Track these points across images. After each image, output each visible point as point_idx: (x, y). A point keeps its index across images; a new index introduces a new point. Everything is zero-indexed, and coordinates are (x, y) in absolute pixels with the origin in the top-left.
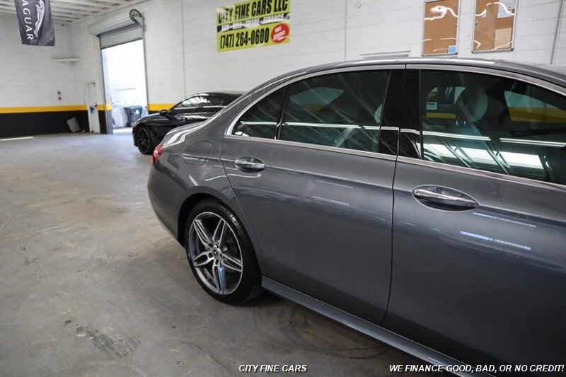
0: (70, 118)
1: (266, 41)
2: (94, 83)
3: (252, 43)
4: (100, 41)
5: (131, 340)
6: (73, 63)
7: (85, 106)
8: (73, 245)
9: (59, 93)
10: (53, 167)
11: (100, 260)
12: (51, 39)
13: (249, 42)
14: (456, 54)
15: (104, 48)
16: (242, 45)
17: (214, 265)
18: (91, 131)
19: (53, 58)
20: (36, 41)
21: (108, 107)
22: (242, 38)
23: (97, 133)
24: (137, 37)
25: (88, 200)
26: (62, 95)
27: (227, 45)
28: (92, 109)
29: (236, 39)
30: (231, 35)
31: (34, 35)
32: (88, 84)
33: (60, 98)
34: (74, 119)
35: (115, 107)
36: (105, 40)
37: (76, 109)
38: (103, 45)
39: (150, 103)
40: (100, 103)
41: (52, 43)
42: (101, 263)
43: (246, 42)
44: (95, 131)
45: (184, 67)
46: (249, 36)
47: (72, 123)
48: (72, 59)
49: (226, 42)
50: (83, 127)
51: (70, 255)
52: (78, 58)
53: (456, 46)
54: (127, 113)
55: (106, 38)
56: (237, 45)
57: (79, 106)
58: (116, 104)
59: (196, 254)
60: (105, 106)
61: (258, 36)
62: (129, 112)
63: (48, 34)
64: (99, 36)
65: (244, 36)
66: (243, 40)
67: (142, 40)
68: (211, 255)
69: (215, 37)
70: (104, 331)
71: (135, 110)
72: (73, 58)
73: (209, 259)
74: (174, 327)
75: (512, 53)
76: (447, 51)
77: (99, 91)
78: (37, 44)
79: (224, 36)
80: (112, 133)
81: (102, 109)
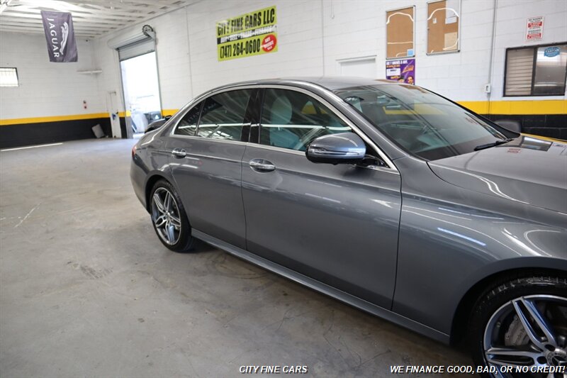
0: (95, 125)
1: (258, 51)
2: (115, 93)
3: (247, 53)
4: (119, 54)
5: (107, 271)
6: (97, 74)
7: (108, 114)
8: (81, 221)
9: (85, 102)
10: (76, 168)
11: (99, 229)
12: (74, 55)
13: (244, 52)
14: (414, 56)
15: (122, 60)
16: (238, 54)
17: (167, 224)
18: (113, 136)
19: (78, 71)
20: (61, 59)
21: (128, 114)
22: (238, 48)
23: (119, 138)
24: (150, 50)
25: (99, 192)
26: (88, 104)
27: (226, 55)
28: (114, 116)
29: (233, 50)
30: (228, 46)
31: (60, 53)
32: (110, 93)
33: (85, 107)
34: (98, 126)
35: (136, 113)
36: (124, 53)
37: (100, 117)
38: (122, 57)
39: (164, 109)
40: (121, 110)
41: (75, 60)
42: (98, 231)
43: (242, 52)
44: (117, 136)
45: (191, 76)
46: (244, 46)
47: (97, 130)
48: (95, 71)
49: (225, 53)
50: (107, 133)
51: (78, 227)
52: (100, 70)
53: (413, 50)
54: (148, 119)
55: (124, 51)
56: (234, 55)
57: (102, 114)
58: (137, 110)
59: (157, 218)
60: (125, 113)
61: (251, 46)
62: (149, 117)
63: (71, 52)
64: (118, 49)
65: (240, 47)
66: (239, 50)
67: (154, 53)
68: (165, 218)
69: (216, 49)
70: (91, 266)
71: (154, 115)
72: (97, 70)
73: (164, 221)
74: (136, 264)
75: (459, 54)
76: (406, 54)
77: (119, 100)
78: (62, 61)
79: (223, 47)
80: (132, 138)
81: (122, 116)
